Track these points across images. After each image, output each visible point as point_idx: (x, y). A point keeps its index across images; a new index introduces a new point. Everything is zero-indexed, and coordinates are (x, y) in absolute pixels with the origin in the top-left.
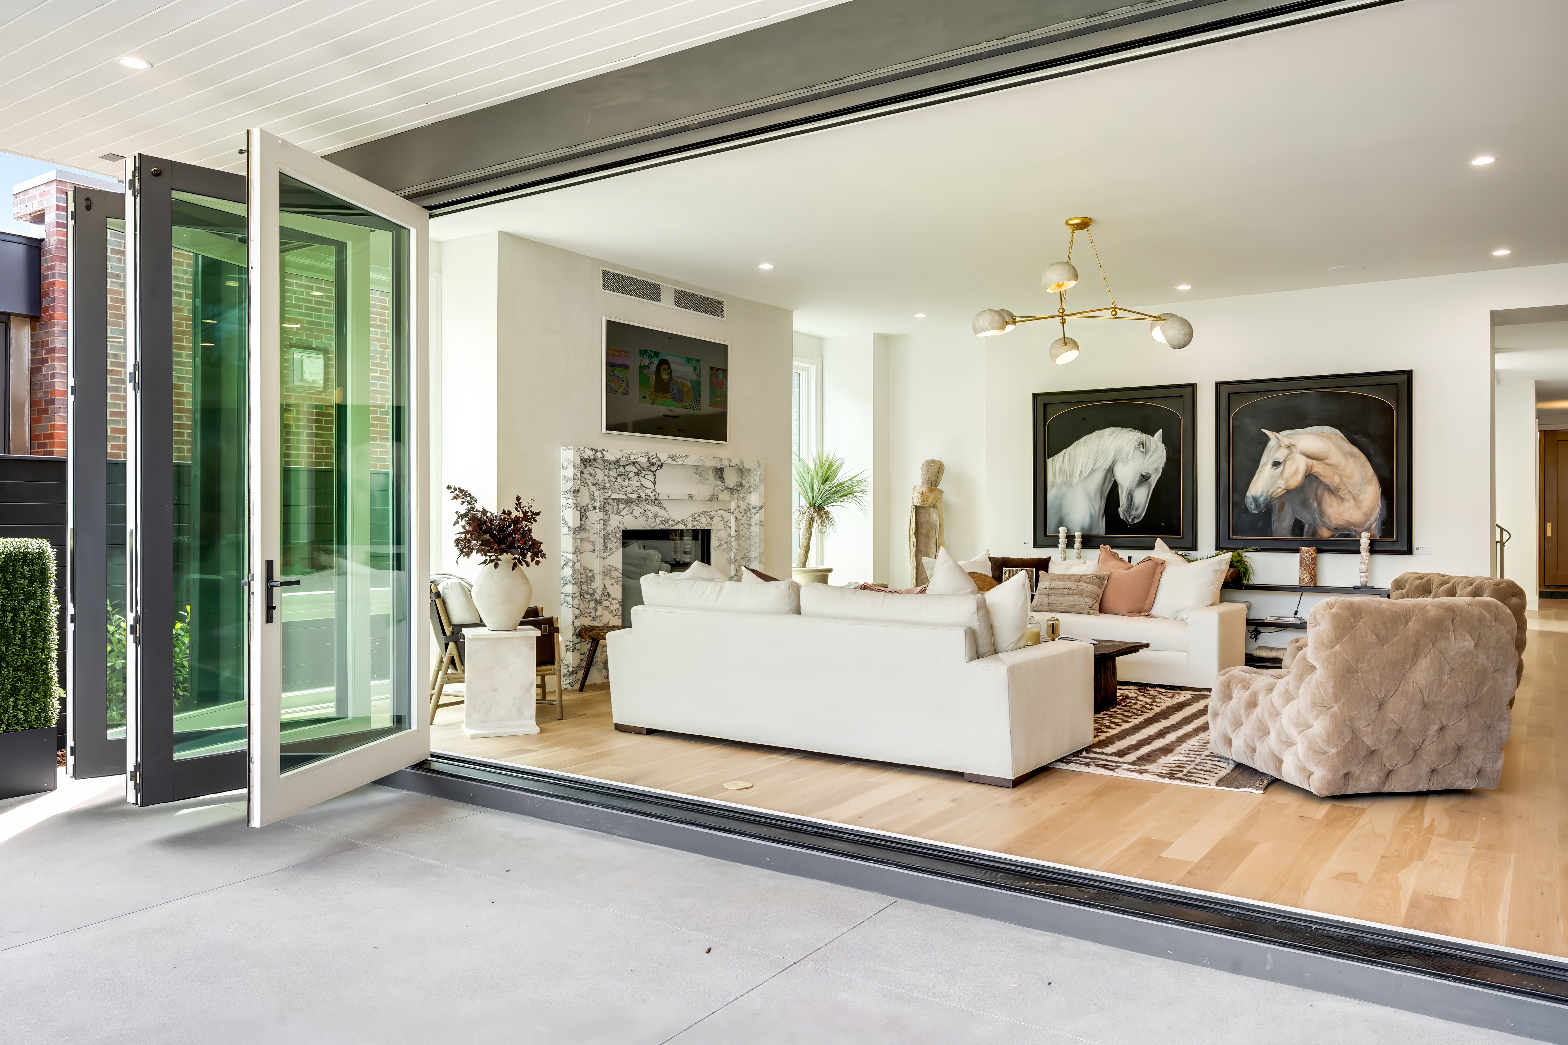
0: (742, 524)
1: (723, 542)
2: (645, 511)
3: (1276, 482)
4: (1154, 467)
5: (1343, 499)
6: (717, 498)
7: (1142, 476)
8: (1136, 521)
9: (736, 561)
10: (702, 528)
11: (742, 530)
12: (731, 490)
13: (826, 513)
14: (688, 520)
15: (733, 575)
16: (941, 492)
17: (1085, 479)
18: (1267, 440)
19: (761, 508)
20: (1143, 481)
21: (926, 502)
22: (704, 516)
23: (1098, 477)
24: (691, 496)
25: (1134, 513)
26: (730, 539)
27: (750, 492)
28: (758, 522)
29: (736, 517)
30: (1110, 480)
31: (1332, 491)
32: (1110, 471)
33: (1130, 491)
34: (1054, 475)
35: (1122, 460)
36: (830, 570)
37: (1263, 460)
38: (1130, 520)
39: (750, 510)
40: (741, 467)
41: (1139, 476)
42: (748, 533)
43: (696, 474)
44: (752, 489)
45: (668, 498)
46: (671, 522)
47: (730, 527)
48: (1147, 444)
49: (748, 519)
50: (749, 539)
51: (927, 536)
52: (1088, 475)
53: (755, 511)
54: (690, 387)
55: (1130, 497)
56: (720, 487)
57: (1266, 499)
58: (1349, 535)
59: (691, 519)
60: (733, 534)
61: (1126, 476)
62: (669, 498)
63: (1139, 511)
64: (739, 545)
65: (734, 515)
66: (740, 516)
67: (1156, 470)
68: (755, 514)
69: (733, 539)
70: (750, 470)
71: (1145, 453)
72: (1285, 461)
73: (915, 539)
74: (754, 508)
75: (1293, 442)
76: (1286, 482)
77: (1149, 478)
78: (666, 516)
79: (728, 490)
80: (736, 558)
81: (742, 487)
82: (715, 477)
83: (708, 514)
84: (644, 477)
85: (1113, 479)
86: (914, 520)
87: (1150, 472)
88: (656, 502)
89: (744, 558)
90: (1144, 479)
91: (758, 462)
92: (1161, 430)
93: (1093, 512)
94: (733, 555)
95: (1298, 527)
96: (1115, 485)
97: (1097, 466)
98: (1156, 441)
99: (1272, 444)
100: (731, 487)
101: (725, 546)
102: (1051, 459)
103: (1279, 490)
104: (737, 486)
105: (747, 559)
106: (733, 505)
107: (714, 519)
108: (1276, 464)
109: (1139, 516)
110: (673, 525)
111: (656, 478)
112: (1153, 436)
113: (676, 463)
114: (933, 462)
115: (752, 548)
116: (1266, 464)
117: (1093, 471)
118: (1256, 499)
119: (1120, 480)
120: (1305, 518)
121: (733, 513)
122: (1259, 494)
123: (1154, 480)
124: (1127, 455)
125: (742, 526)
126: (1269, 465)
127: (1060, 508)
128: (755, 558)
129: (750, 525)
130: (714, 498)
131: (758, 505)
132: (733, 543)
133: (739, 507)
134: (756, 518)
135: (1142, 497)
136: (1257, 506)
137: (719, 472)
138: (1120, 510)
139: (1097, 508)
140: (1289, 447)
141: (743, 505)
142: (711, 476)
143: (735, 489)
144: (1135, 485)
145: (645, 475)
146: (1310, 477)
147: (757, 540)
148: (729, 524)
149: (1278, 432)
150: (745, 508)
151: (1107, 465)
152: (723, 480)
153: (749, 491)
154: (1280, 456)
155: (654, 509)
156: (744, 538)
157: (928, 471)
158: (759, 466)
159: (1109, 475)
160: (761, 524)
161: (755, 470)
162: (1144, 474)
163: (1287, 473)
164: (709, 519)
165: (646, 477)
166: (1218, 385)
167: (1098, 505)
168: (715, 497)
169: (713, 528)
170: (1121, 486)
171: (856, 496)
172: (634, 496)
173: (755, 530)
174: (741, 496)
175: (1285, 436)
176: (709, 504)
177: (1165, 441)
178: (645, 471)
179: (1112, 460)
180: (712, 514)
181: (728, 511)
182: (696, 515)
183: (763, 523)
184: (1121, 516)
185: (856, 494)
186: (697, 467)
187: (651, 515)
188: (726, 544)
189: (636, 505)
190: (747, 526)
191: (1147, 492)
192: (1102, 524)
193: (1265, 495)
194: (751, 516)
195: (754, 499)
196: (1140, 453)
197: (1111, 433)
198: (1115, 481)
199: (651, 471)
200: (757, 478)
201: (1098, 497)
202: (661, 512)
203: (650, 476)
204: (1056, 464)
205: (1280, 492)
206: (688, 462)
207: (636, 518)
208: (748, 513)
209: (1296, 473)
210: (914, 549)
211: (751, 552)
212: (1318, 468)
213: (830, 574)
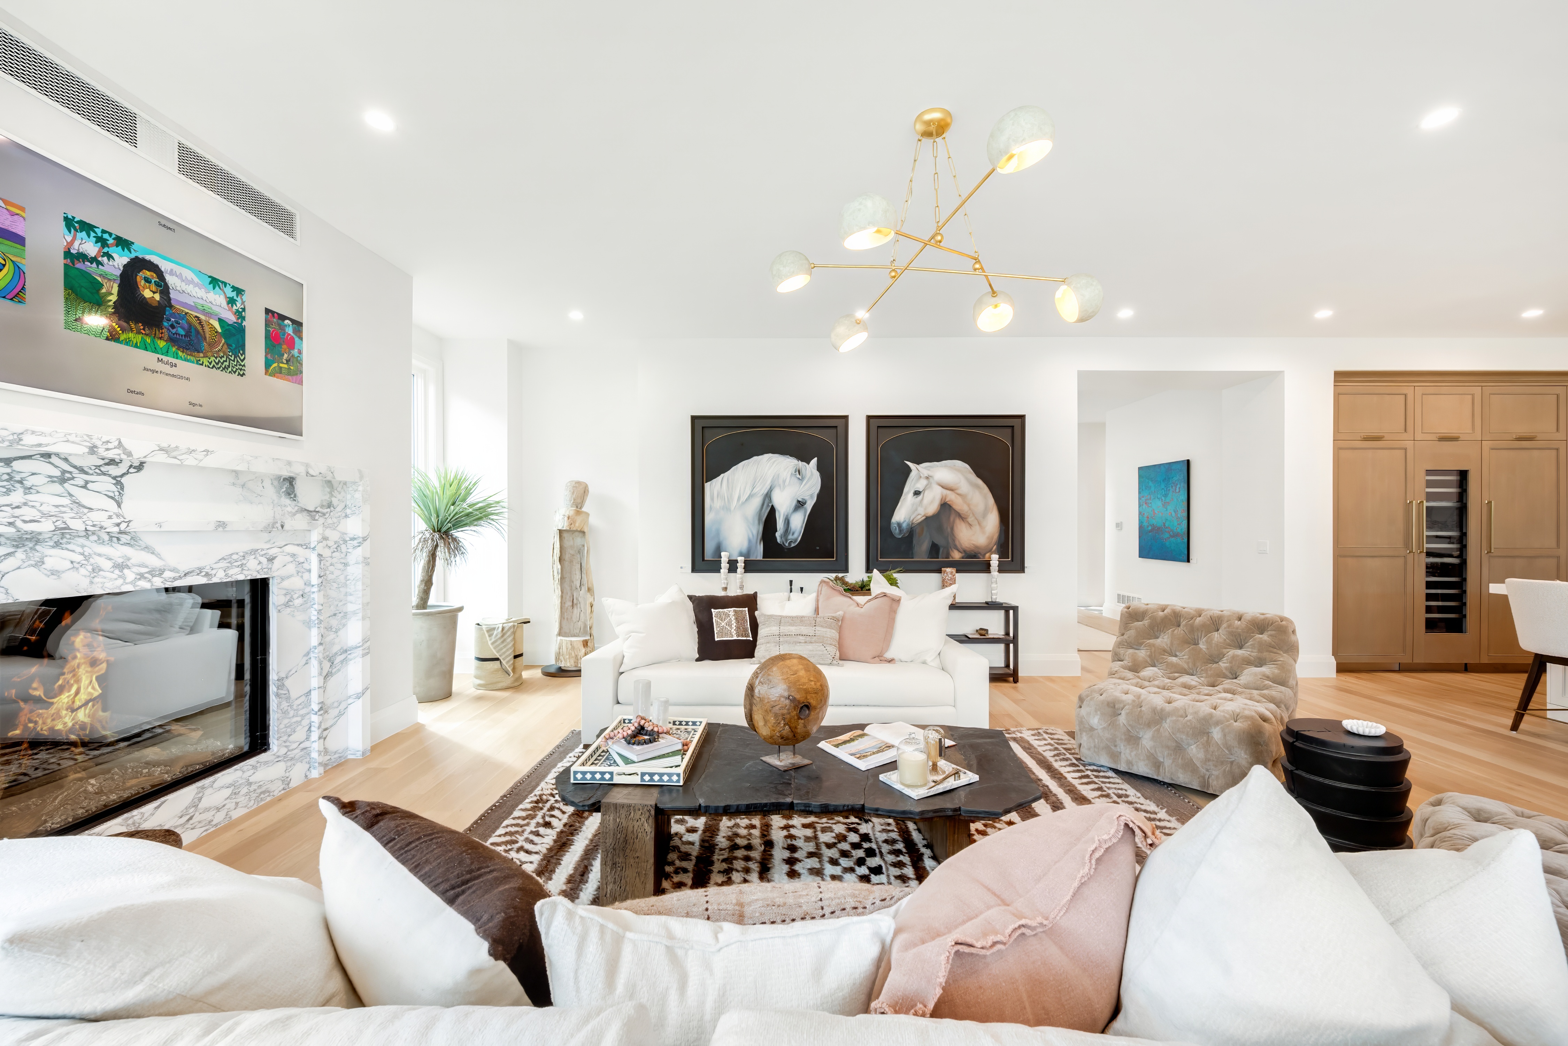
0: (332, 565)
1: (295, 596)
2: (87, 558)
3: (916, 510)
4: (810, 492)
5: (970, 525)
6: (282, 526)
7: (799, 502)
8: (793, 545)
9: (320, 622)
10: (249, 578)
11: (332, 573)
12: (312, 514)
13: (455, 540)
14: (214, 566)
15: (316, 644)
16: (587, 514)
17: (743, 503)
18: (909, 471)
19: (365, 539)
20: (799, 507)
21: (572, 526)
22: (253, 556)
23: (757, 502)
24: (221, 525)
25: (790, 537)
26: (308, 589)
27: (346, 516)
28: (361, 559)
29: (320, 555)
30: (768, 505)
31: (961, 517)
32: (768, 496)
33: (787, 516)
34: (712, 499)
35: (780, 486)
36: (461, 609)
37: (906, 489)
38: (787, 545)
39: (345, 542)
40: (328, 478)
41: (794, 503)
42: (342, 578)
43: (234, 484)
44: (348, 511)
45: (158, 529)
46: (168, 574)
47: (309, 571)
48: (803, 471)
49: (343, 556)
50: (345, 585)
51: (571, 562)
52: (746, 500)
53: (355, 543)
54: (220, 330)
55: (787, 522)
56: (289, 509)
57: (908, 525)
58: (975, 556)
59: (223, 564)
60: (315, 580)
61: (783, 503)
62: (162, 529)
63: (796, 535)
64: (326, 596)
65: (316, 552)
66: (327, 553)
67: (812, 496)
68: (355, 547)
69: (315, 589)
70: (345, 483)
71: (801, 480)
72: (924, 490)
73: (559, 567)
74: (353, 539)
75: (930, 473)
76: (925, 509)
77: (805, 503)
78: (153, 562)
79: (305, 513)
80: (321, 618)
81: (332, 509)
82: (278, 492)
83: (263, 552)
84: (85, 487)
85: (770, 505)
86: (557, 546)
87: (806, 498)
88: (124, 538)
89: (335, 615)
90: (800, 504)
91: (360, 471)
92: (816, 459)
93: (751, 536)
94: (315, 613)
95: (935, 550)
96: (773, 511)
97: (755, 491)
98: (811, 468)
99: (913, 475)
100: (312, 509)
101: (298, 602)
102: (709, 483)
103: (919, 517)
104: (322, 506)
105: (342, 614)
106: (314, 537)
107: (275, 561)
108: (917, 493)
109: (796, 540)
110: (175, 579)
111: (122, 489)
112: (808, 464)
113: (179, 462)
114: (578, 483)
115: (350, 598)
116: (908, 492)
117: (750, 496)
118: (899, 525)
119: (777, 506)
120: (939, 541)
121: (314, 549)
122: (902, 520)
123: (809, 506)
124: (784, 482)
125: (331, 568)
126: (911, 494)
127: (718, 533)
128: (355, 613)
129: (346, 565)
130: (276, 526)
131: (361, 536)
132: (315, 596)
133: (325, 539)
134: (356, 555)
135: (798, 522)
136: (900, 531)
137: (289, 485)
138: (778, 535)
139: (755, 532)
140: (927, 478)
141: (334, 536)
142: (270, 491)
143: (318, 512)
144: (791, 511)
145: (87, 482)
146: (945, 507)
147: (360, 586)
148: (306, 566)
149: (918, 464)
150: (336, 539)
151: (765, 491)
152: (295, 496)
153: (344, 515)
154: (920, 486)
155: (118, 552)
156: (335, 585)
157: (573, 493)
158: (361, 477)
159: (767, 500)
160: (366, 562)
161: (354, 483)
162: (800, 499)
163: (925, 501)
164: (264, 560)
165: (89, 486)
166: (869, 418)
167: (756, 530)
168: (279, 525)
169: (273, 575)
170: (779, 512)
171: (492, 519)
172: (46, 526)
173: (355, 571)
174: (329, 521)
175: (925, 468)
176: (266, 536)
177: (819, 468)
178: (86, 473)
179: (769, 487)
180: (272, 552)
181: (306, 546)
182: (235, 557)
183: (369, 560)
184: (779, 540)
185: (492, 517)
186: (236, 473)
187: (107, 565)
188: (301, 599)
189: (53, 547)
190: (341, 566)
191: (803, 517)
192: (760, 548)
193: (907, 521)
194: (349, 550)
195: (354, 526)
196: (796, 480)
197: (769, 459)
198: (772, 506)
199: (110, 475)
200: (358, 495)
201: (756, 522)
202: (136, 556)
203: (106, 484)
204: (712, 488)
205: (919, 519)
206: (210, 462)
207: (54, 573)
208: (343, 547)
209: (932, 502)
210: (557, 577)
211: (349, 605)
212: (951, 497)
213: (460, 614)
